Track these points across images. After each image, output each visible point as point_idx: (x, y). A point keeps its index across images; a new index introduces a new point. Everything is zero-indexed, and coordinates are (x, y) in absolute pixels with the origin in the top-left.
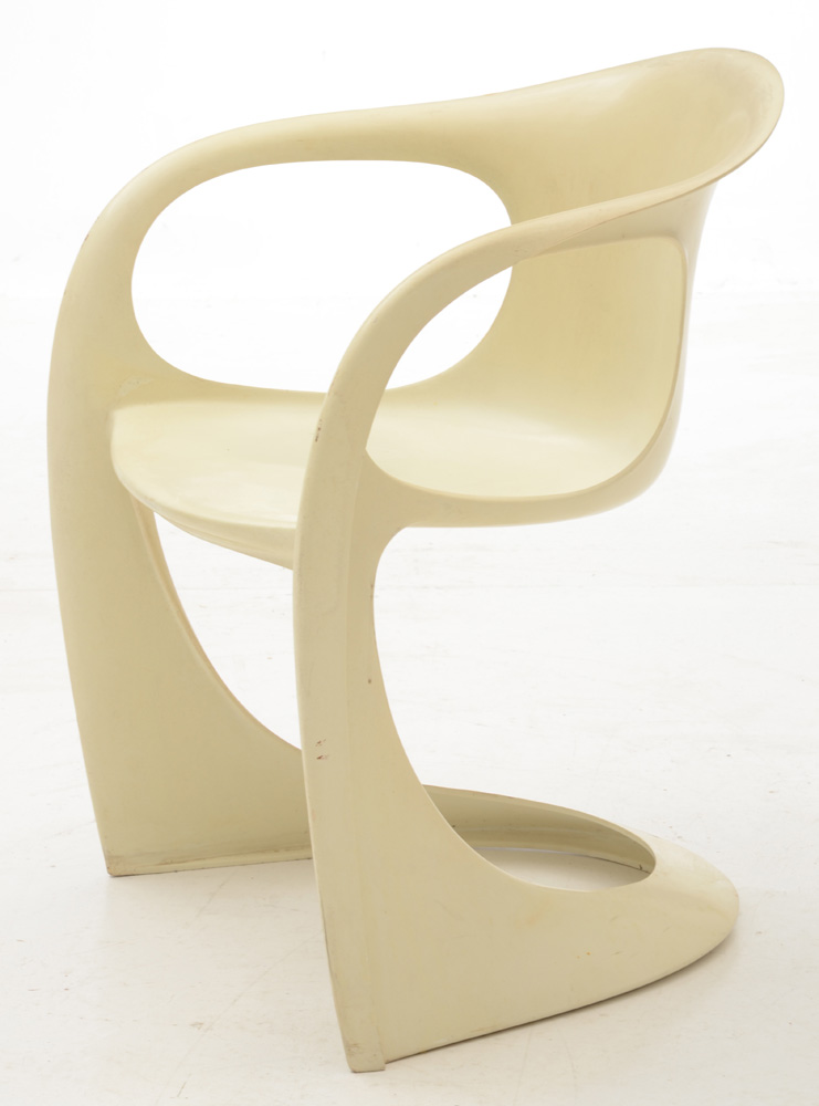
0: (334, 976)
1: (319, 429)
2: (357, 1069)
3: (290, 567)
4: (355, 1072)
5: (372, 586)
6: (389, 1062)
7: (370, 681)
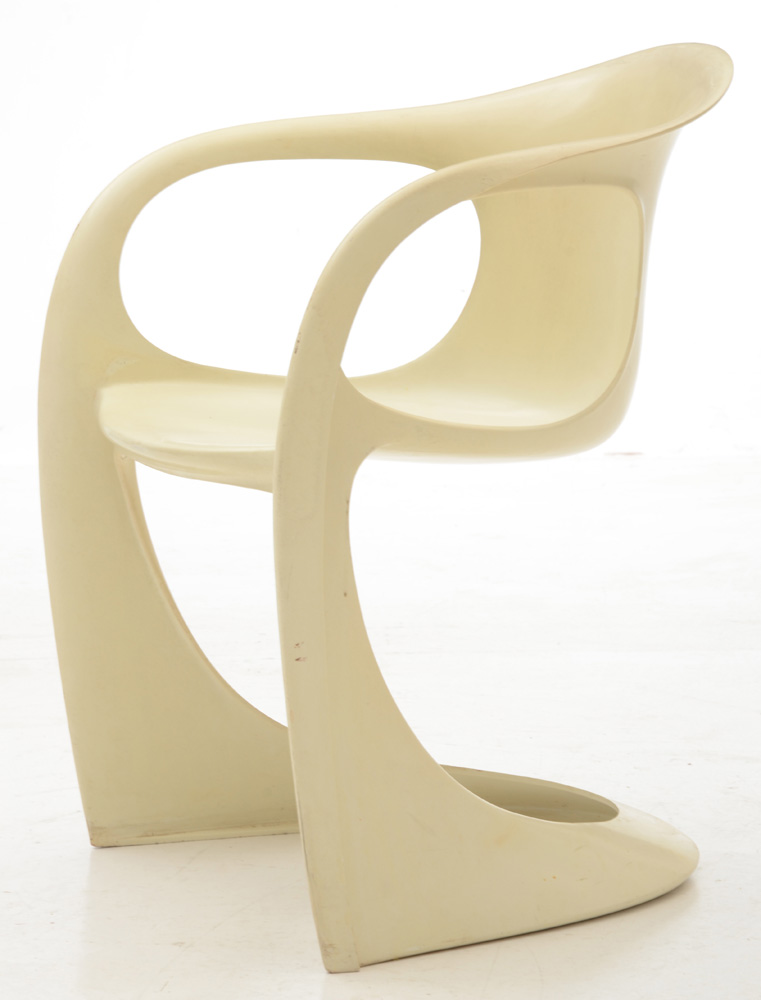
0: (311, 876)
1: (298, 341)
2: (333, 970)
3: (269, 491)
4: (331, 973)
5: (348, 502)
6: (364, 966)
7: (345, 594)
